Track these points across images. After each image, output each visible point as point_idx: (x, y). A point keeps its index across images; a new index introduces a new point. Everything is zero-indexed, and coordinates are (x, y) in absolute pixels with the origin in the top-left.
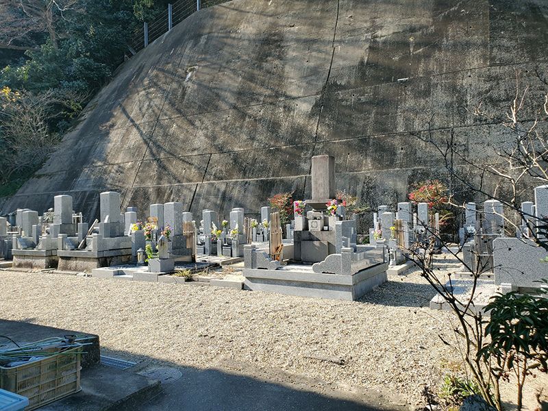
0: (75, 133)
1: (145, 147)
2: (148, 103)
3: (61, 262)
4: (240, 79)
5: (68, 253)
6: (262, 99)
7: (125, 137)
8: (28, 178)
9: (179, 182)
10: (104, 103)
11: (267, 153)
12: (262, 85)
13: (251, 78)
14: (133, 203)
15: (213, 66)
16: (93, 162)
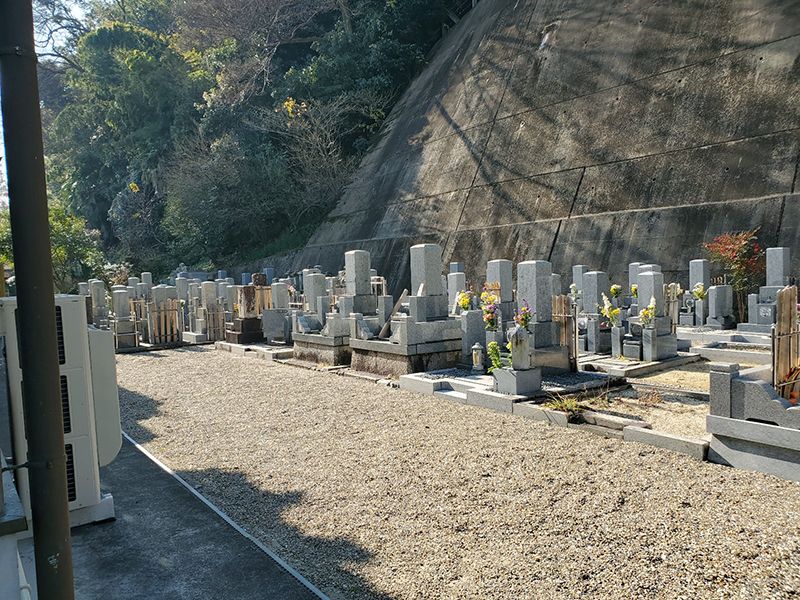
0: (376, 154)
1: (474, 165)
2: (478, 96)
3: (355, 357)
4: (640, 29)
5: (364, 344)
6: (683, 57)
7: (445, 152)
8: (321, 222)
9: (529, 219)
10: (414, 105)
11: (693, 158)
12: (685, 32)
13: (661, 23)
14: (457, 255)
15: (587, 16)
16: (402, 195)
